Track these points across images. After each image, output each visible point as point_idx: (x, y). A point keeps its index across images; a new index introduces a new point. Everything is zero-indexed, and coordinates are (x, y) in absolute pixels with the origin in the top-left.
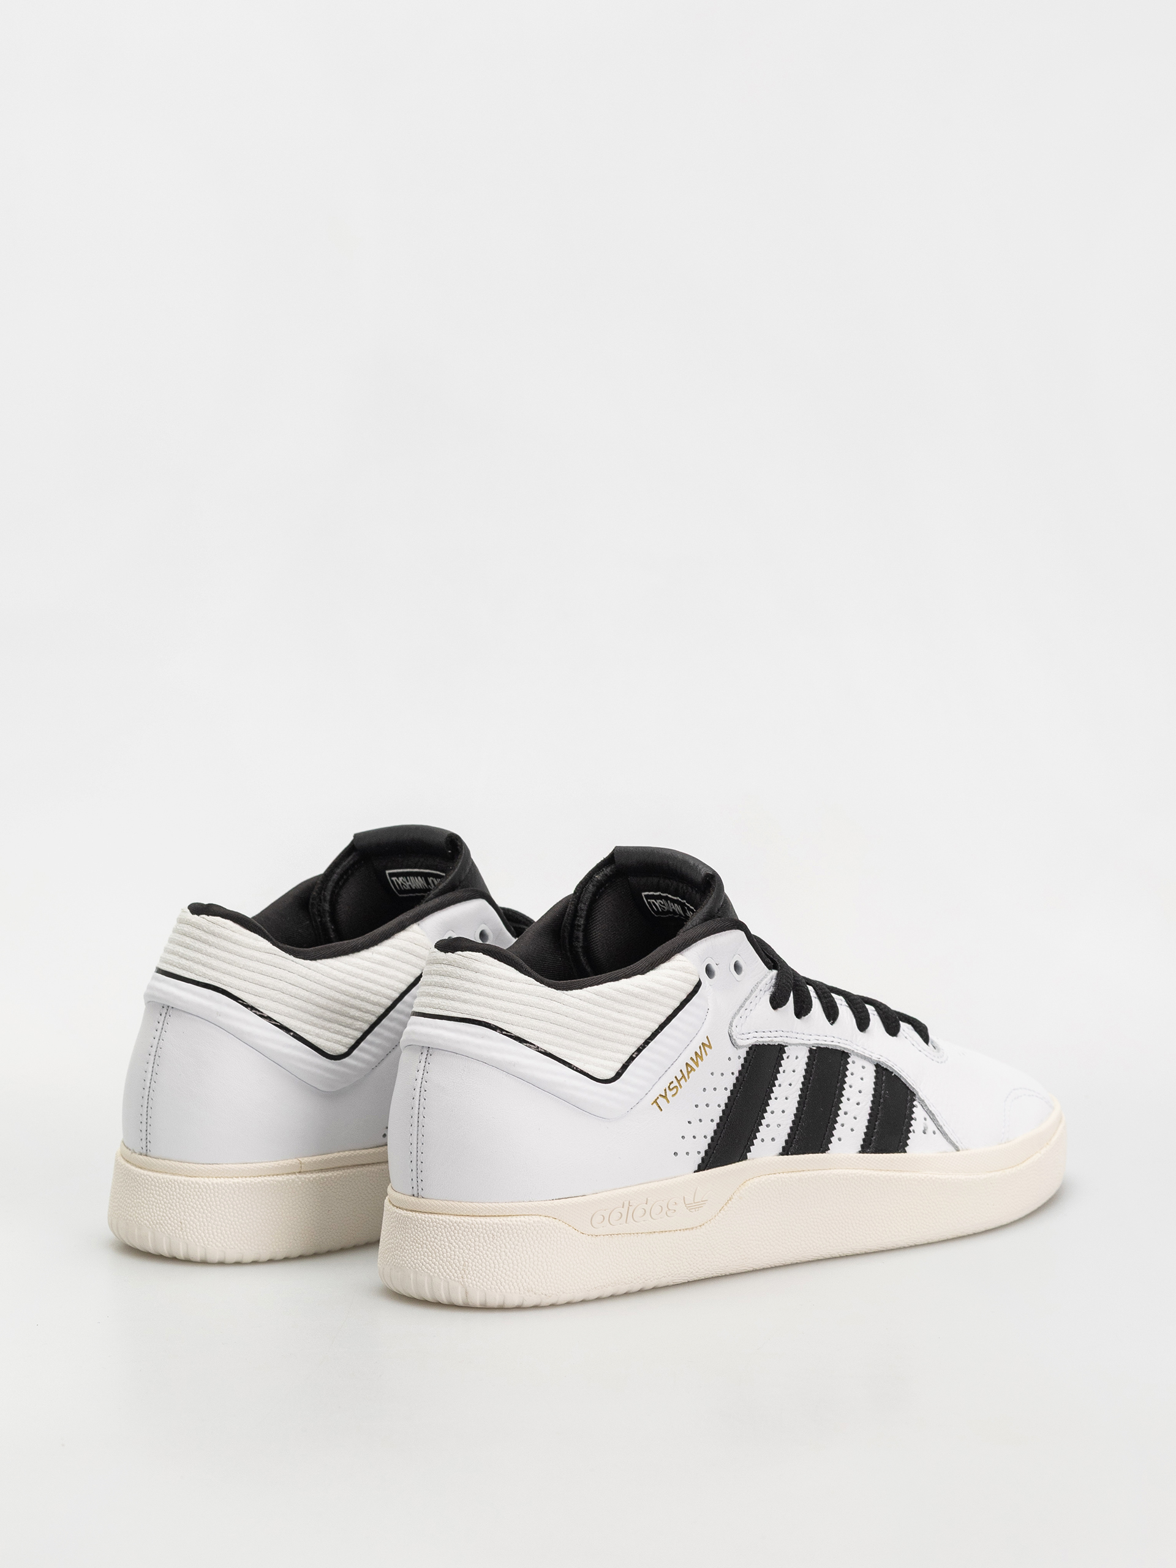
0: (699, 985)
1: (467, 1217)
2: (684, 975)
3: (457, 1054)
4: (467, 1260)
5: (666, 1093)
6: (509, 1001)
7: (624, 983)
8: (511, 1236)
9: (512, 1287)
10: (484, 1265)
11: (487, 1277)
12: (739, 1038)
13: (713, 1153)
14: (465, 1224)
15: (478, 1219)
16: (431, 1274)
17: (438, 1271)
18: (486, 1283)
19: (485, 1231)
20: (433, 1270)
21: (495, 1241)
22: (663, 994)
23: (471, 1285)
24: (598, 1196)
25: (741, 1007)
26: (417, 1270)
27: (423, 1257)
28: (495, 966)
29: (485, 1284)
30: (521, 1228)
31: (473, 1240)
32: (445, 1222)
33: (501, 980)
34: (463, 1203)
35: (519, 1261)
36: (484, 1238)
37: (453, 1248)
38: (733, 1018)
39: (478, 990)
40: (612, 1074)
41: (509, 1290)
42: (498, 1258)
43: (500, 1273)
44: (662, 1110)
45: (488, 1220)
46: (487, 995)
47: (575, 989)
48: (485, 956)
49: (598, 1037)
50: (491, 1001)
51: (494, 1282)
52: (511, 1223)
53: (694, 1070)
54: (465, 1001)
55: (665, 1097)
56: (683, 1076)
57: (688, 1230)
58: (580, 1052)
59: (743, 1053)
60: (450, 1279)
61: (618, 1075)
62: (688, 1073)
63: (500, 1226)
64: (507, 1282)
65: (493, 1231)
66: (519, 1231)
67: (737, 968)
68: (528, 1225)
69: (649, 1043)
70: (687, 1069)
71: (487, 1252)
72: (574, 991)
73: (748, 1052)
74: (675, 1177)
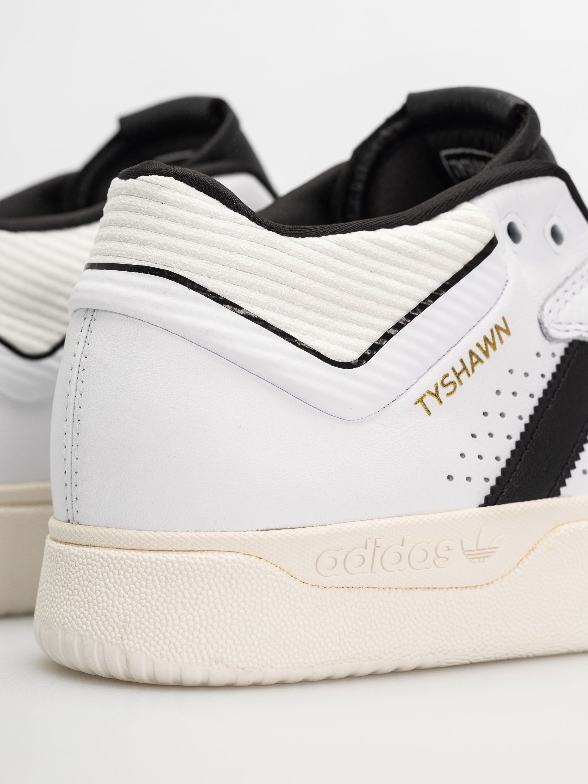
0: (493, 244)
1: (132, 552)
2: (472, 228)
3: (128, 316)
4: (128, 613)
5: (437, 389)
6: (208, 244)
7: (383, 233)
8: (192, 580)
9: (192, 655)
10: (152, 620)
11: (156, 638)
12: (553, 328)
13: (509, 482)
14: (129, 561)
15: (147, 555)
16: (82, 632)
17: (90, 628)
18: (155, 647)
19: (154, 572)
20: (84, 626)
21: (169, 587)
22: (439, 252)
23: (133, 650)
24: (327, 529)
25: (559, 287)
26: (66, 626)
27: (73, 607)
28: (190, 196)
29: (152, 649)
30: (207, 568)
31: (138, 584)
32: (102, 558)
33: (197, 215)
34: (128, 531)
35: (203, 617)
36: (153, 581)
37: (112, 595)
38: (547, 299)
39: (164, 228)
40: (354, 356)
41: (187, 660)
42: (172, 611)
43: (175, 633)
44: (430, 414)
45: (160, 555)
46: (175, 235)
47: (308, 236)
48: (177, 181)
49: (339, 303)
50: (180, 243)
51: (166, 647)
52: (193, 561)
53: (482, 361)
54: (144, 243)
55: (436, 395)
56: (465, 368)
57: (468, 589)
58: (310, 322)
59: (560, 350)
60: (106, 640)
61: (365, 358)
62: (473, 365)
63: (177, 565)
64: (185, 647)
65: (166, 573)
66: (204, 574)
67: (556, 235)
68: (218, 566)
69: (415, 316)
70: (471, 359)
71: (157, 603)
72: (307, 238)
73: (566, 350)
74: (448, 511)
